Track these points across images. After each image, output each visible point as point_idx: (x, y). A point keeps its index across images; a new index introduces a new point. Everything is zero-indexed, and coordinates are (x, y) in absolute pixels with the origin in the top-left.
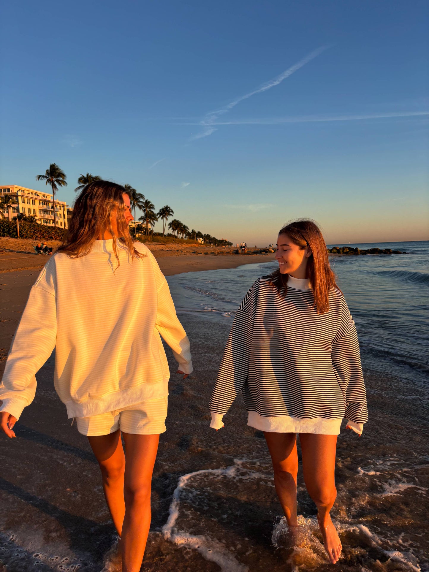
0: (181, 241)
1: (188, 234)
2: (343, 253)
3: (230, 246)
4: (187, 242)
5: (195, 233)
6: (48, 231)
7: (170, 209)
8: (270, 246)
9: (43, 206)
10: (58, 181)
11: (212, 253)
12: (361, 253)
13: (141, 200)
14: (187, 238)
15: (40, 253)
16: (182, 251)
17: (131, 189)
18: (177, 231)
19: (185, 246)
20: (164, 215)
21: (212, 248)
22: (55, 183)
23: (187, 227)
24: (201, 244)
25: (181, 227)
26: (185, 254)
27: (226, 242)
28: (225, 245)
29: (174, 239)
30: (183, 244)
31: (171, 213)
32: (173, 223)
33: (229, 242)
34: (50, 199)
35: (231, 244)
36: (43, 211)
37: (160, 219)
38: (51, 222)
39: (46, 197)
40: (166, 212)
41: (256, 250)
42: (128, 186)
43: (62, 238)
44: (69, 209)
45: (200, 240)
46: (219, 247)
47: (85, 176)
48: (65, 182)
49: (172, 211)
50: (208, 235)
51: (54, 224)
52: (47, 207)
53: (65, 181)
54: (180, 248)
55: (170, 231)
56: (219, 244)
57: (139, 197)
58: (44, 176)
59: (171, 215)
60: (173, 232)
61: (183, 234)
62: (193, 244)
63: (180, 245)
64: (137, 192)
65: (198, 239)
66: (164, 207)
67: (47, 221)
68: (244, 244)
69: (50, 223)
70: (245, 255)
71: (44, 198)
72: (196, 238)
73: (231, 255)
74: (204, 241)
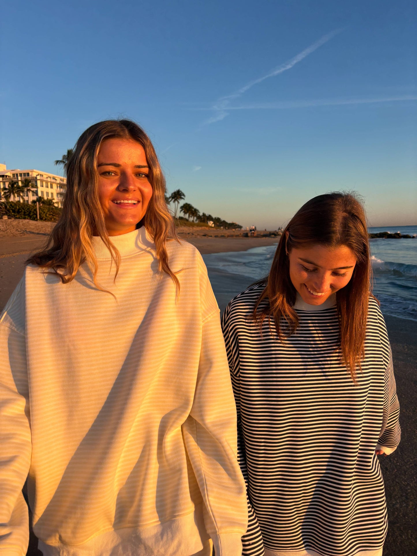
0: (192, 224)
1: (199, 217)
3: (239, 229)
4: (198, 225)
5: (206, 216)
7: (182, 193)
9: (60, 190)
11: (223, 236)
14: (197, 221)
16: (193, 234)
18: (188, 214)
19: (196, 229)
20: (176, 198)
21: (222, 231)
23: (198, 210)
24: (212, 227)
25: (192, 211)
26: (196, 237)
27: (236, 225)
28: (235, 228)
29: (186, 222)
30: (193, 227)
31: (183, 197)
32: (185, 206)
33: (239, 225)
35: (240, 227)
36: (60, 195)
37: (172, 203)
40: (178, 195)
41: (265, 233)
45: (211, 223)
46: (229, 230)
49: (184, 195)
50: (218, 218)
54: (191, 231)
55: (182, 214)
56: (229, 227)
59: (182, 198)
60: (184, 215)
62: (203, 228)
63: (191, 228)
65: (209, 222)
66: (176, 191)
68: (254, 227)
70: (255, 239)
72: (207, 221)
73: (241, 238)
74: (215, 224)
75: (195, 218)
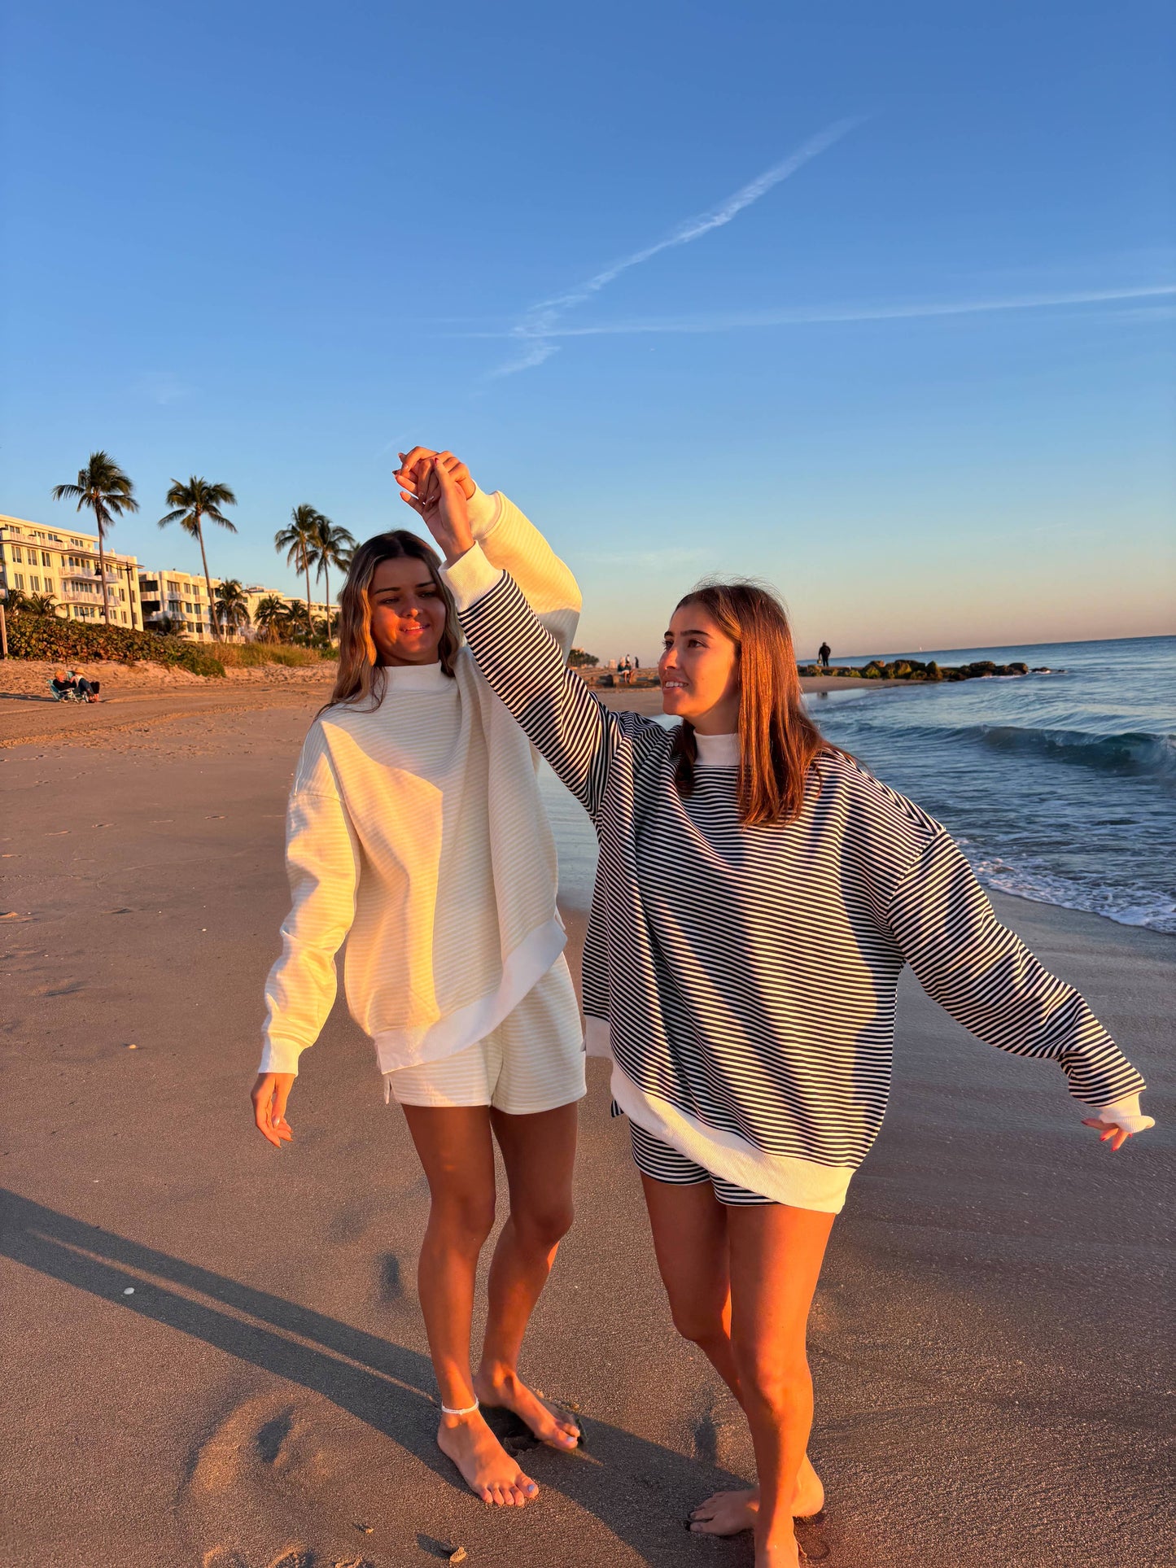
2: (896, 677)
3: (591, 666)
6: (87, 638)
10: (111, 500)
12: (944, 676)
13: (344, 545)
15: (67, 698)
17: (315, 515)
22: (105, 504)
27: (582, 655)
33: (588, 656)
34: (92, 550)
35: (593, 661)
38: (97, 613)
39: (81, 545)
42: (306, 508)
43: (125, 656)
44: (145, 576)
48: (133, 501)
51: (103, 617)
52: (83, 571)
53: (132, 497)
57: (338, 539)
64: (331, 525)
67: (83, 608)
68: (629, 659)
69: (93, 615)
70: (632, 690)
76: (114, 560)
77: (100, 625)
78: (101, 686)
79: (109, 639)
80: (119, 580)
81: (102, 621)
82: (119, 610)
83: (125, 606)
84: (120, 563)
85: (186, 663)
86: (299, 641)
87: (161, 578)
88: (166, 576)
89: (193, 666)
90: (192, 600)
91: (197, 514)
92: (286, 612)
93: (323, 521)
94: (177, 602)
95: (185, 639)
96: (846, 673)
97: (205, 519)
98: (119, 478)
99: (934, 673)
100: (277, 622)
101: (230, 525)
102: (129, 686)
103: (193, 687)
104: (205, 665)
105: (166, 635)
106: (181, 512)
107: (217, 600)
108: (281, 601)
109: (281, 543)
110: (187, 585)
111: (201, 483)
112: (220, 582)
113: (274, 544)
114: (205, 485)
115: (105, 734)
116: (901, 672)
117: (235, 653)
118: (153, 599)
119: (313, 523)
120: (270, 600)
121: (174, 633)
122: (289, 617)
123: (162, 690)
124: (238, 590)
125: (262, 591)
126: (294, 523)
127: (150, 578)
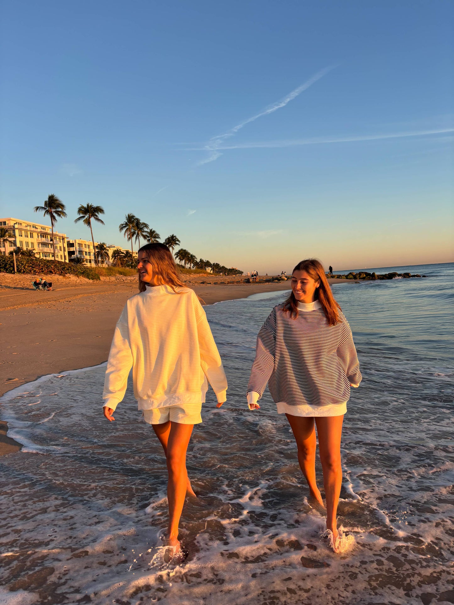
0: (189, 271)
1: (196, 264)
2: (359, 279)
3: (240, 275)
4: (195, 272)
5: (203, 262)
6: (47, 265)
7: (176, 238)
8: (283, 273)
9: (41, 239)
10: (57, 212)
11: (222, 283)
12: (378, 278)
13: (146, 229)
14: (194, 268)
15: (39, 289)
16: (190, 282)
17: (135, 218)
18: (184, 260)
19: (193, 276)
20: (170, 244)
21: (222, 277)
22: (54, 214)
23: (195, 256)
24: (210, 274)
25: (189, 257)
26: (194, 284)
27: (237, 271)
28: (236, 274)
29: (182, 269)
30: (190, 274)
31: (177, 242)
32: (180, 252)
33: (239, 271)
34: (50, 231)
35: (242, 273)
36: (42, 244)
38: (51, 256)
39: (45, 230)
40: (172, 241)
42: (131, 215)
43: (62, 272)
44: (69, 241)
45: (209, 270)
46: (229, 276)
47: (85, 206)
48: (65, 213)
49: (178, 240)
50: (217, 264)
51: (53, 257)
52: (46, 240)
53: (64, 211)
54: (188, 279)
56: (229, 273)
57: (143, 227)
58: (42, 208)
59: (177, 244)
60: (180, 262)
61: (191, 264)
62: (201, 274)
63: (188, 276)
64: (141, 222)
65: (207, 268)
66: (170, 236)
67: (45, 254)
68: (255, 272)
69: (49, 257)
71: (43, 231)
72: (205, 267)
73: (242, 284)
74: (213, 271)
75: (192, 265)
76: (58, 235)
77: (52, 260)
78: (53, 284)
79: (55, 266)
80: (60, 243)
81: (53, 259)
82: (59, 254)
83: (62, 253)
84: (60, 236)
85: (85, 275)
86: (128, 266)
87: (75, 242)
88: (77, 242)
89: (88, 276)
90: (87, 250)
91: (89, 218)
92: (124, 255)
93: (138, 220)
94: (81, 251)
95: (85, 265)
96: (340, 277)
97: (92, 220)
98: (59, 204)
99: (374, 277)
100: (120, 259)
101: (102, 222)
102: (63, 284)
103: (88, 284)
104: (92, 275)
105: (77, 264)
106: (83, 217)
107: (97, 250)
108: (121, 251)
109: (121, 229)
110: (85, 245)
111: (91, 206)
112: (98, 244)
113: (119, 229)
114: (92, 207)
115: (54, 303)
116: (361, 276)
117: (104, 271)
118: (72, 250)
119: (133, 221)
120: (117, 250)
121: (81, 263)
122: (125, 257)
123: (76, 286)
124: (105, 247)
125: (114, 247)
126: (126, 221)
127: (71, 242)
